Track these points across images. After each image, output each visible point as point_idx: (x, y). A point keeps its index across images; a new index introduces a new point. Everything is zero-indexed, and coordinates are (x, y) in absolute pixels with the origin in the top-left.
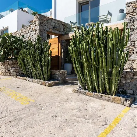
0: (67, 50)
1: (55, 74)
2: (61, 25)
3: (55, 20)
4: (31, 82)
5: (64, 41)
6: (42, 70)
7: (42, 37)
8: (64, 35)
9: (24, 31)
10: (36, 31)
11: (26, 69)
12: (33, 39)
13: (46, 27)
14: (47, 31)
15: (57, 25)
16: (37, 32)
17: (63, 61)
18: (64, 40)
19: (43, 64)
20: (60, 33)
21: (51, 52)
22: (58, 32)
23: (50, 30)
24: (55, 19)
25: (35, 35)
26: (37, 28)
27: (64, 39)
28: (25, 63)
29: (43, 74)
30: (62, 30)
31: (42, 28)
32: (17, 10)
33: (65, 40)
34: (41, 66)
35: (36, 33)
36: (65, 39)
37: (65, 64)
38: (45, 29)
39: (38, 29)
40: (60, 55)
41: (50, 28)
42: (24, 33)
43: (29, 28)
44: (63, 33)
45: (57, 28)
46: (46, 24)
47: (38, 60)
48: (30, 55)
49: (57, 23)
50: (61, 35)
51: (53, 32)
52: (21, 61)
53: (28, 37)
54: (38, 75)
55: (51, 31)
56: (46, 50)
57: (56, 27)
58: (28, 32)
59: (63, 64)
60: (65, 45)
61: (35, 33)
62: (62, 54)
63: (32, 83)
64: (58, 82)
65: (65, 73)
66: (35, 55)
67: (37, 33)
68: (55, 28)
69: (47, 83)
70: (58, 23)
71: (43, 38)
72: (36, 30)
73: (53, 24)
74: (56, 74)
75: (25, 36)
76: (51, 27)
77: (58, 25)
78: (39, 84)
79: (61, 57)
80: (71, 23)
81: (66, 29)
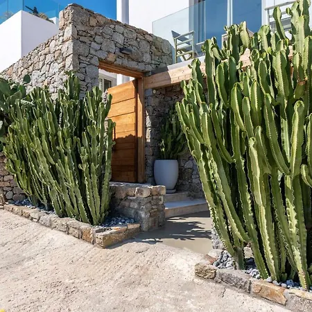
0: (161, 119)
1: (126, 199)
2: (144, 42)
3: (126, 26)
4: (44, 225)
5: (154, 92)
6: (82, 188)
7: (82, 76)
8: (153, 73)
9: (30, 62)
10: (64, 60)
11: (30, 181)
12: (55, 84)
13: (97, 47)
14: (100, 60)
15: (131, 43)
16: (69, 61)
17: (150, 151)
18: (153, 89)
19: (84, 167)
20: (141, 67)
21: (112, 125)
22: (133, 65)
23: (111, 58)
24: (123, 23)
25: (62, 72)
26: (68, 48)
27: (152, 86)
28: (26, 162)
29: (85, 199)
30: (147, 58)
31: (82, 49)
32: (20, 13)
33: (156, 89)
34: (79, 175)
35: (64, 66)
36: (157, 85)
37: (157, 161)
38: (92, 52)
39: (71, 51)
40: (140, 135)
41: (109, 52)
42: (31, 68)
43: (43, 52)
44: (149, 68)
45: (130, 51)
46: (98, 39)
47: (66, 153)
48: (40, 136)
49: (130, 36)
50: (145, 73)
51: (119, 62)
52: (14, 156)
53: (40, 80)
54: (68, 204)
55: (113, 60)
56: (96, 117)
57: (130, 48)
58: (41, 63)
59: (150, 161)
60: (157, 104)
61: (61, 65)
62: (148, 131)
63: (49, 229)
64: (137, 226)
65: (159, 194)
66: (56, 135)
67: (67, 66)
68: (123, 51)
69: (100, 235)
70: (135, 35)
71: (88, 80)
72: (64, 56)
73: (120, 39)
74: (131, 200)
75: (33, 78)
76: (113, 48)
77: (134, 43)
78: (70, 237)
79: (146, 139)
80: (175, 35)
81: (160, 57)
